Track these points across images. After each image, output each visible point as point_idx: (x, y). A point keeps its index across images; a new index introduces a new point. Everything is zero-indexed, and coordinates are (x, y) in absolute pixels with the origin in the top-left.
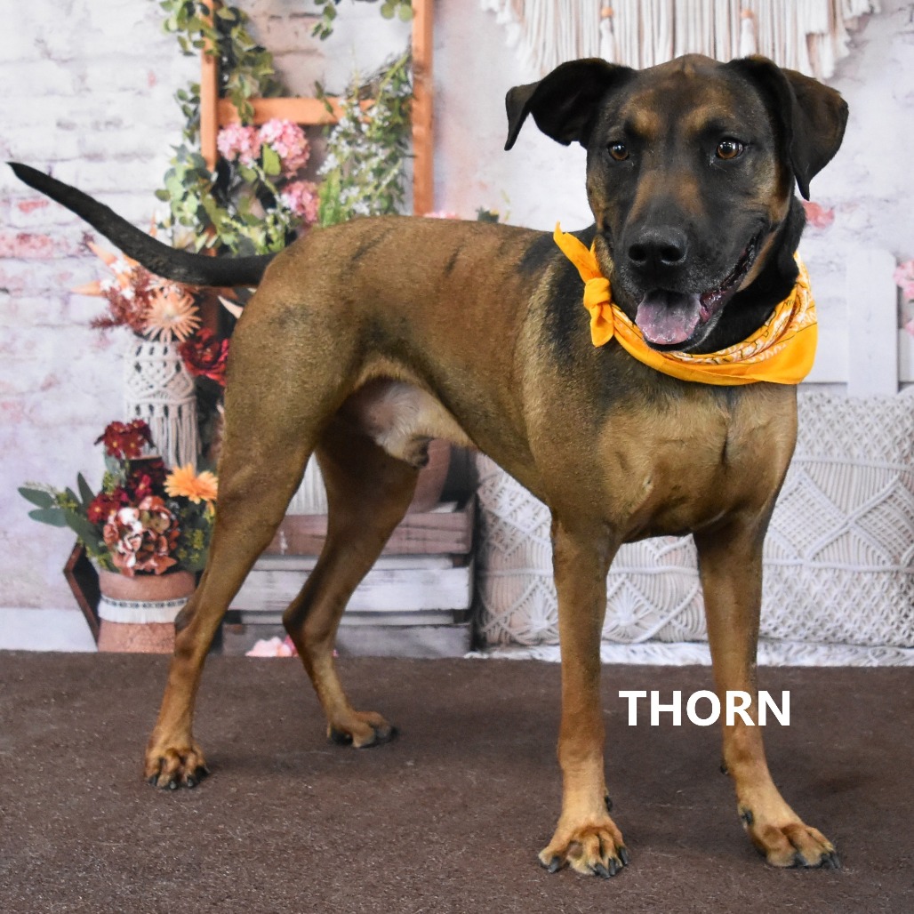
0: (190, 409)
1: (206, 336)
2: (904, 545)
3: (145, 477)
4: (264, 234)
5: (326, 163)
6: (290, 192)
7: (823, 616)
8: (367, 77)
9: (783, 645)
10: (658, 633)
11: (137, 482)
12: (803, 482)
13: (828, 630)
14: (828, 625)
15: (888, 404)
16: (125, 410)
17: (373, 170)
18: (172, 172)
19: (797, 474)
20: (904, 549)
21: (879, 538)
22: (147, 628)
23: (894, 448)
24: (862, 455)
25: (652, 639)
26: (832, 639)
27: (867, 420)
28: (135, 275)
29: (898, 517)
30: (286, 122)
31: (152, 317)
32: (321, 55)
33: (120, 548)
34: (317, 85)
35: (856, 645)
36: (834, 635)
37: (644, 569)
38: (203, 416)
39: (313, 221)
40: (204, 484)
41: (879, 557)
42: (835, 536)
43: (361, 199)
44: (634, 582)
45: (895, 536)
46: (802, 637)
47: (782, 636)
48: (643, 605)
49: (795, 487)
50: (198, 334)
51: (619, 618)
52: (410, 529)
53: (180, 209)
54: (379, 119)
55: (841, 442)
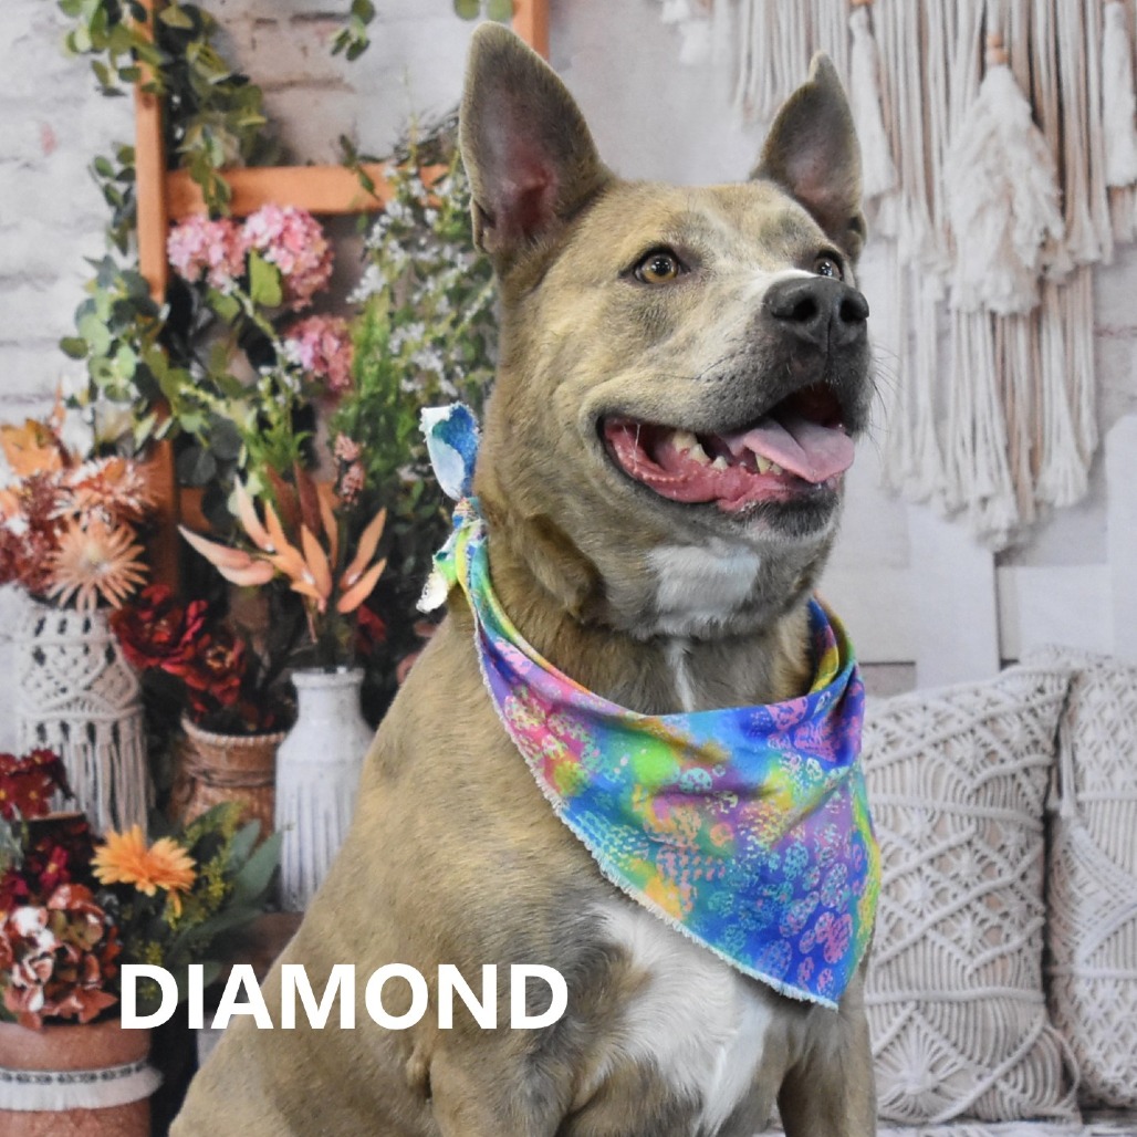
0: (132, 726)
1: (158, 598)
3: (58, 850)
4: (254, 411)
5: (363, 282)
6: (300, 336)
8: (433, 124)
10: (974, 1105)
11: (44, 859)
16: (19, 733)
17: (448, 293)
18: (89, 307)
22: (67, 1118)
25: (963, 1117)
28: (29, 492)
30: (288, 210)
31: (62, 567)
32: (350, 89)
33: (17, 978)
34: (343, 140)
37: (947, 993)
38: (157, 739)
39: (343, 386)
40: (162, 860)
43: (428, 344)
44: (930, 1016)
48: (945, 1057)
50: (144, 594)
51: (904, 1081)
53: (105, 373)
54: (456, 200)
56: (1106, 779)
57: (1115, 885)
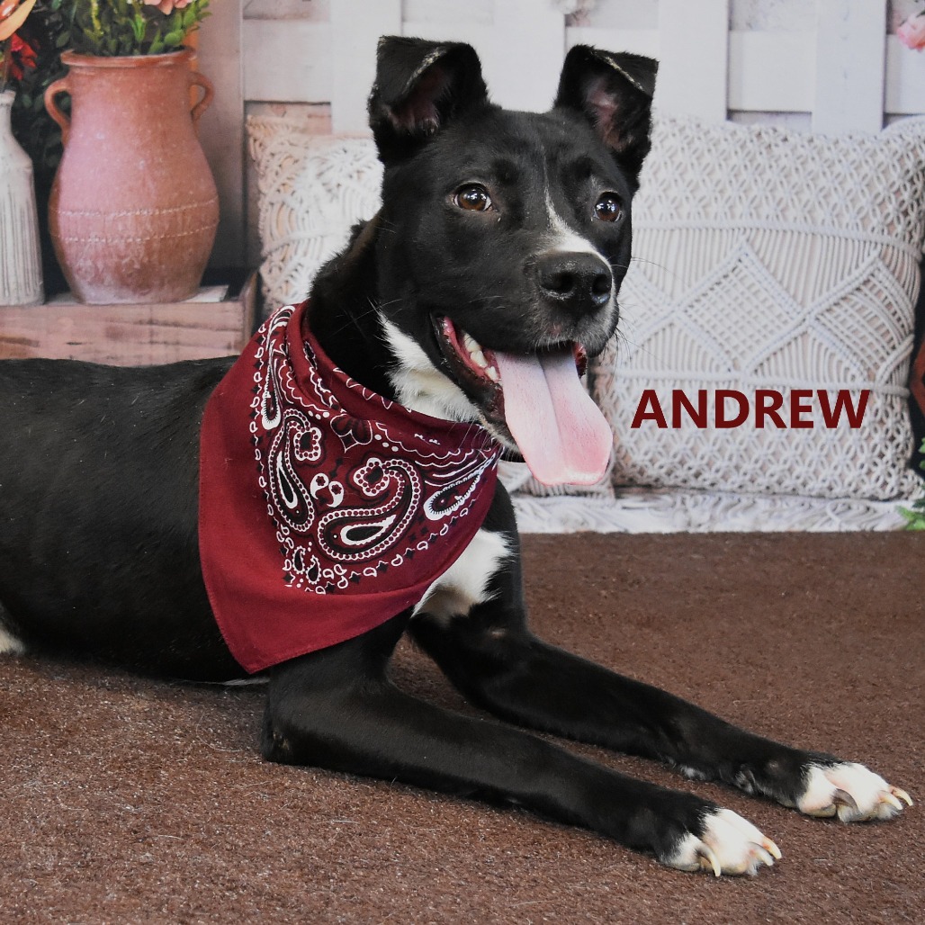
2: (883, 353)
7: (766, 455)
9: (708, 497)
10: (528, 483)
12: (743, 258)
13: (772, 475)
14: (773, 469)
15: (868, 145)
19: (736, 246)
20: (883, 359)
21: (848, 342)
23: (874, 210)
24: (828, 221)
25: (517, 492)
26: (777, 488)
27: (838, 168)
29: (875, 312)
35: (811, 496)
36: (779, 483)
41: (847, 369)
42: (787, 339)
45: (870, 339)
46: (736, 485)
47: (706, 484)
49: (730, 267)
52: (154, 327)
55: (800, 200)
56: (646, 210)
57: (651, 300)
